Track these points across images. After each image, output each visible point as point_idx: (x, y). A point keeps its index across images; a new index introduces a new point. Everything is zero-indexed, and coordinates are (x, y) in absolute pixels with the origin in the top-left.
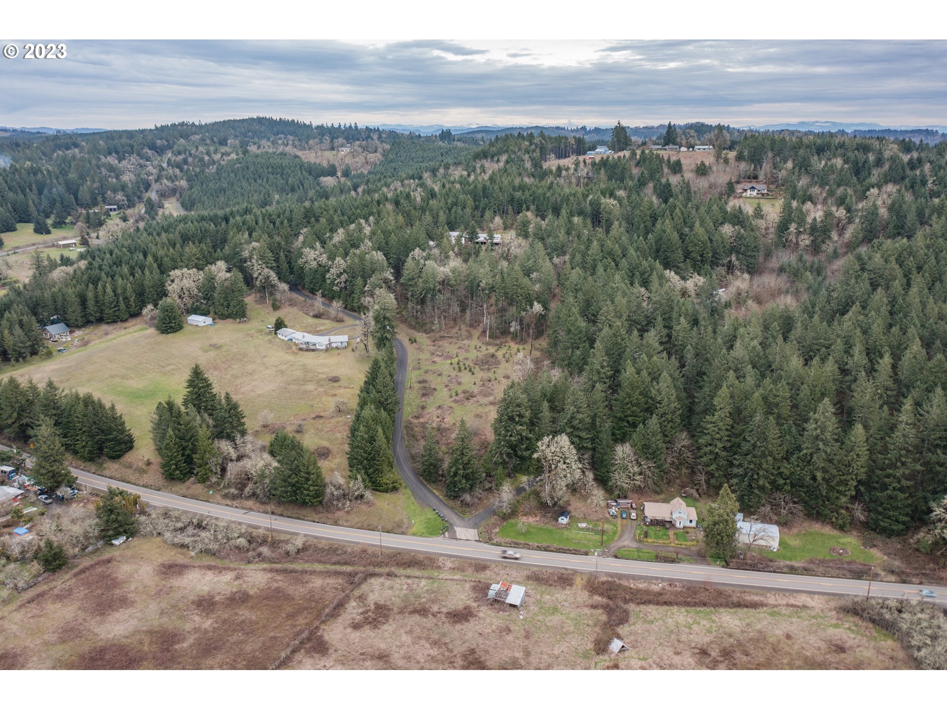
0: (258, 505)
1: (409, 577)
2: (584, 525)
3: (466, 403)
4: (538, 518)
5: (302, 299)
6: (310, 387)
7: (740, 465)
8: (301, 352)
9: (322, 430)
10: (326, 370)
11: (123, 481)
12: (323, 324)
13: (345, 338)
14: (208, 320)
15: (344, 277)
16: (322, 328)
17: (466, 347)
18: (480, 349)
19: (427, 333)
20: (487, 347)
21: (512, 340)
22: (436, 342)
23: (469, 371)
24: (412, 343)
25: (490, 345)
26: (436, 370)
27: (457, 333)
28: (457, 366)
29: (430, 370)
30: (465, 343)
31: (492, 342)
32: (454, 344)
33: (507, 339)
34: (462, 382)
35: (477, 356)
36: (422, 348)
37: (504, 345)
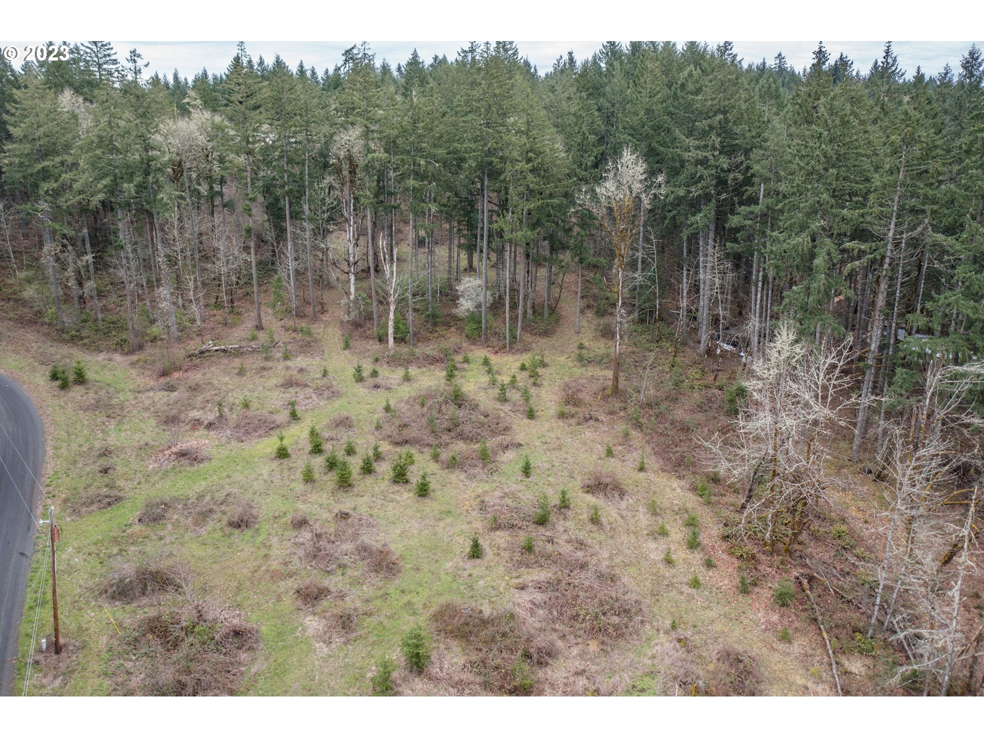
17: (313, 379)
18: (378, 380)
19: (131, 352)
20: (401, 372)
21: (474, 344)
22: (176, 375)
23: (395, 482)
24: (64, 386)
25: (409, 362)
26: (208, 498)
27: (254, 338)
28: (319, 462)
29: (176, 499)
30: (304, 365)
31: (413, 354)
32: (257, 373)
33: (453, 339)
34: (392, 547)
35: (387, 409)
36: (115, 401)
37: (459, 358)
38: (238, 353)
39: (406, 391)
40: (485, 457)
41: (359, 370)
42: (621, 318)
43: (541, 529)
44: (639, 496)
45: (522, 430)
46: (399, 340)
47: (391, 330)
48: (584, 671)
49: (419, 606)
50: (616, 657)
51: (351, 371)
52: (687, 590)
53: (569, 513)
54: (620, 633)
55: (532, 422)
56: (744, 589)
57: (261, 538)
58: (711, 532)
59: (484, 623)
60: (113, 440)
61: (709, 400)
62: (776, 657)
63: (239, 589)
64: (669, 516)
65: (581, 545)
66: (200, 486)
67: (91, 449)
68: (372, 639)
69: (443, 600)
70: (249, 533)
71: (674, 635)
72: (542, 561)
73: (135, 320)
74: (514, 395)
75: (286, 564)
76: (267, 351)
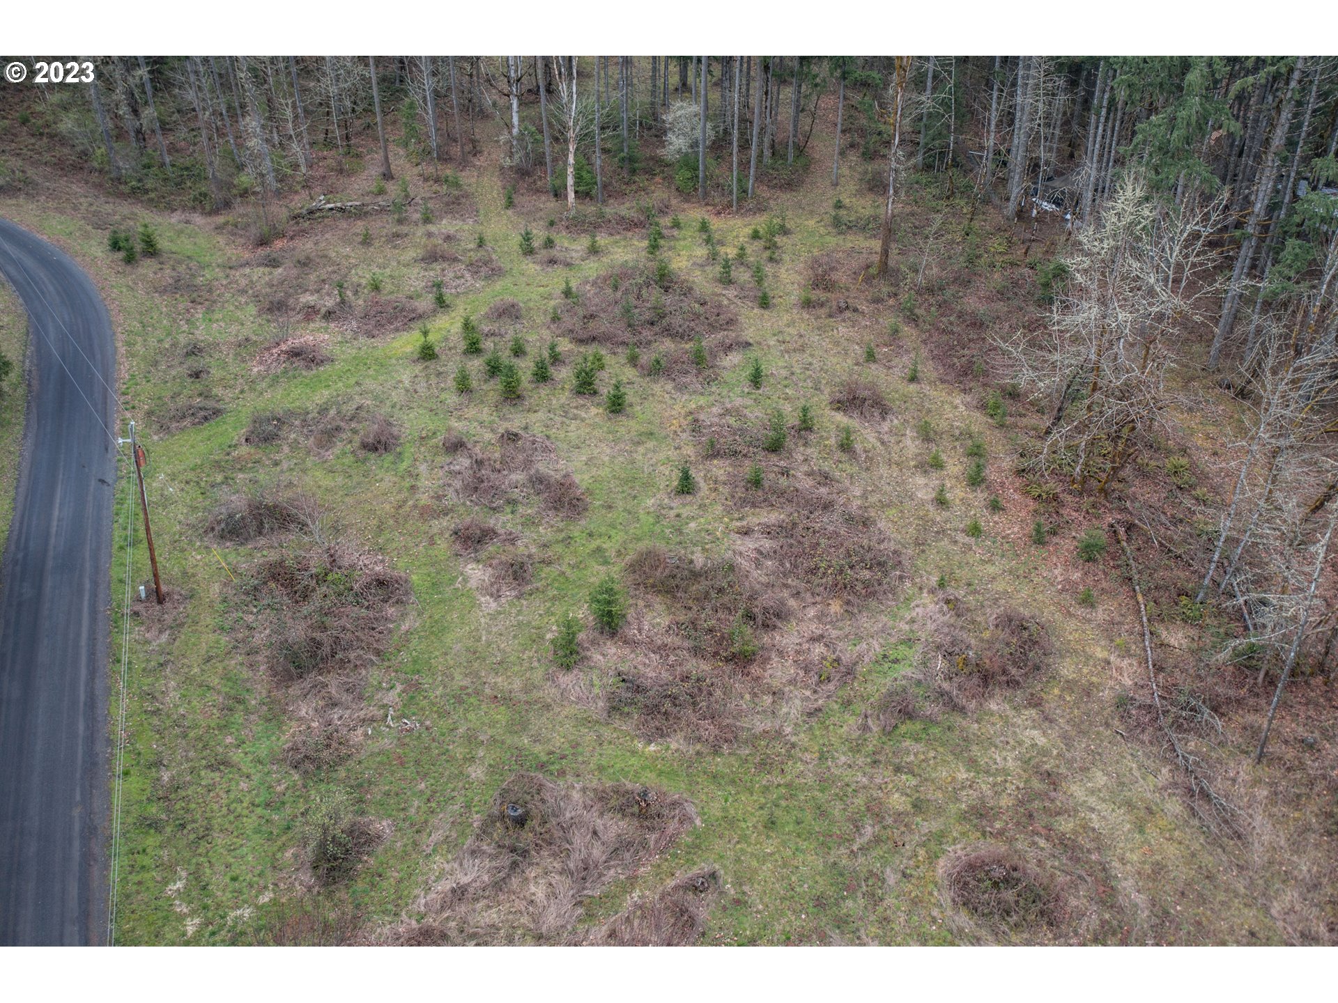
17: (465, 251)
18: (554, 253)
19: (215, 212)
20: (584, 242)
21: (687, 201)
22: (279, 244)
23: (579, 393)
24: (130, 260)
25: (596, 226)
26: (332, 412)
27: (381, 192)
28: (476, 365)
29: (291, 413)
30: (452, 231)
31: (601, 215)
32: (388, 241)
33: (659, 194)
34: (577, 478)
35: (567, 293)
36: (199, 280)
37: (666, 221)
38: (360, 213)
39: (592, 269)
40: (700, 361)
41: (527, 238)
42: (897, 163)
43: (774, 458)
44: (908, 416)
45: (753, 324)
46: (582, 195)
47: (570, 181)
48: (822, 636)
49: (612, 553)
50: (864, 621)
51: (516, 239)
52: (962, 538)
53: (812, 437)
54: (871, 591)
55: (766, 313)
56: (1039, 539)
57: (404, 466)
58: (1002, 464)
59: (696, 575)
60: (203, 333)
61: (1015, 284)
62: (1072, 624)
63: (380, 529)
64: (946, 442)
65: (825, 479)
66: (322, 396)
67: (174, 345)
68: (551, 593)
69: (642, 546)
70: (389, 458)
71: (941, 595)
72: (773, 499)
73: (215, 165)
74: (743, 275)
75: (439, 498)
76: (399, 210)
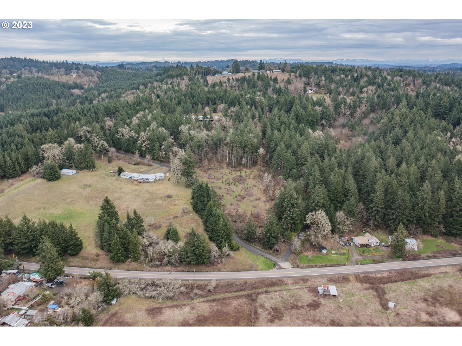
0: (173, 268)
1: (276, 291)
2: (334, 252)
3: (243, 200)
4: (312, 252)
5: (123, 156)
6: (159, 202)
7: (393, 214)
8: (140, 184)
9: (182, 224)
10: (161, 192)
11: (85, 267)
12: (142, 168)
13: (162, 174)
14: (74, 172)
15: (147, 142)
16: (143, 170)
17: (224, 173)
18: (232, 173)
19: (198, 168)
20: (234, 172)
21: (244, 168)
22: (206, 172)
23: (234, 185)
27: (215, 166)
28: (226, 183)
30: (222, 171)
31: (236, 170)
32: (217, 172)
33: (241, 167)
34: (234, 190)
35: (233, 177)
36: (201, 175)
37: (242, 170)
38: (213, 169)
39: (235, 175)
40: (243, 183)
41: (229, 172)
43: (247, 189)
44: (257, 187)
45: (248, 180)
46: (234, 168)
47: (233, 166)
53: (250, 188)
64: (259, 189)
70: (221, 189)
72: (247, 192)
74: (248, 176)
75: (225, 191)
76: (217, 169)
